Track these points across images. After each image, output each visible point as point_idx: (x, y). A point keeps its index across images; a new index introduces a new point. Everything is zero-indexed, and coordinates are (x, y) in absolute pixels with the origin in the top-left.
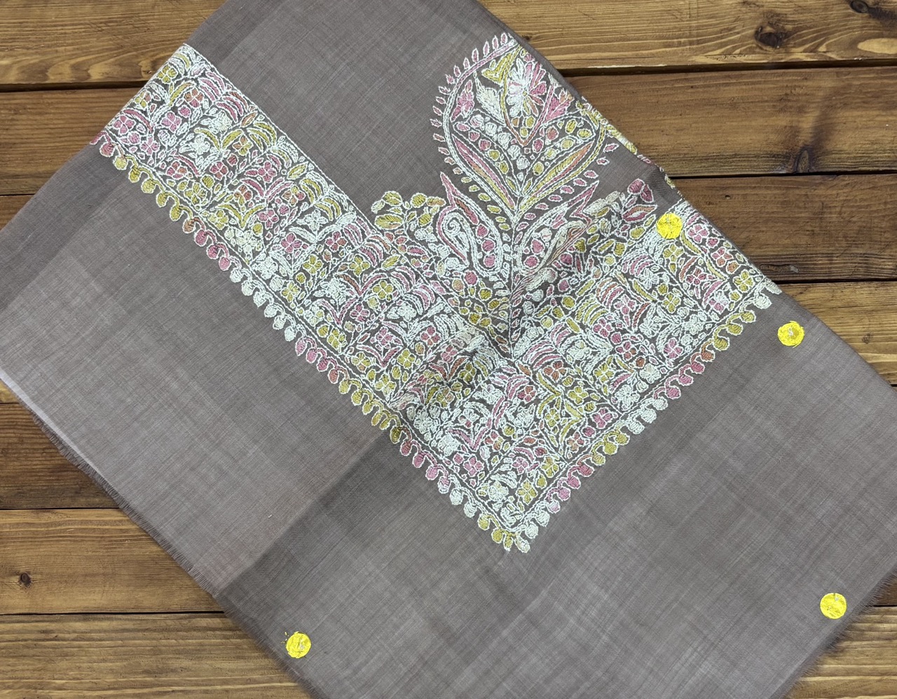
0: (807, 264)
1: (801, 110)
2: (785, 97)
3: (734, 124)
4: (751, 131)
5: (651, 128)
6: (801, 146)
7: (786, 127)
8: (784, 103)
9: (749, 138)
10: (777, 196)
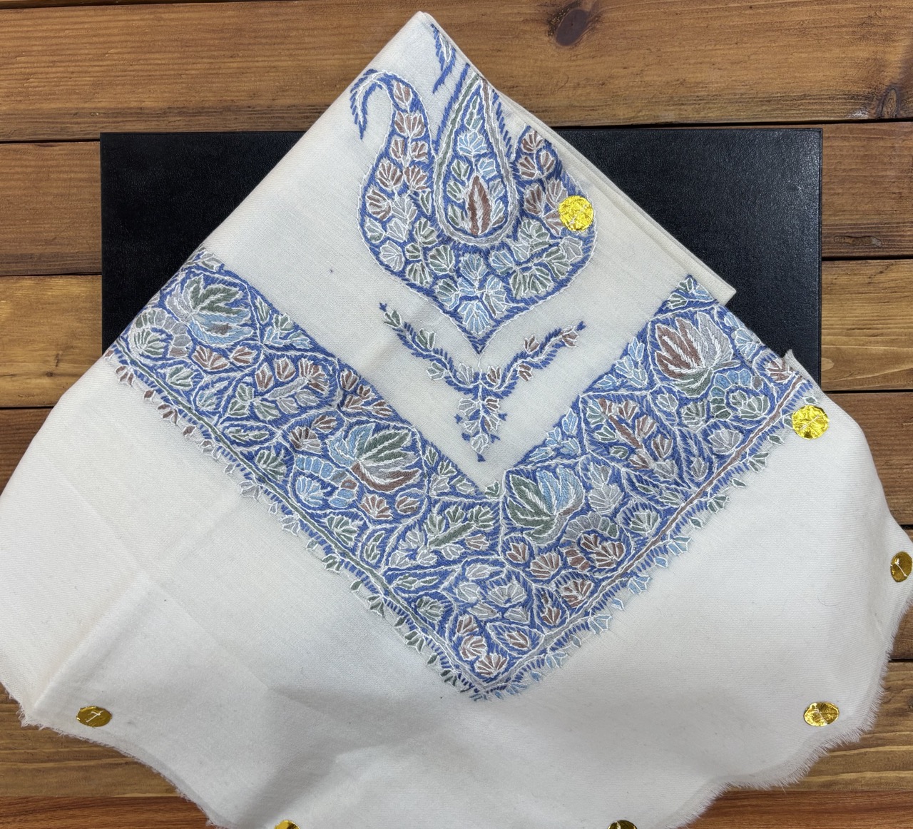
0: (893, 236)
1: (888, 38)
2: (868, 21)
3: (803, 55)
4: (823, 64)
5: (699, 61)
6: (888, 84)
7: (868, 59)
8: (866, 28)
9: (821, 74)
10: (856, 149)
